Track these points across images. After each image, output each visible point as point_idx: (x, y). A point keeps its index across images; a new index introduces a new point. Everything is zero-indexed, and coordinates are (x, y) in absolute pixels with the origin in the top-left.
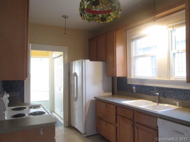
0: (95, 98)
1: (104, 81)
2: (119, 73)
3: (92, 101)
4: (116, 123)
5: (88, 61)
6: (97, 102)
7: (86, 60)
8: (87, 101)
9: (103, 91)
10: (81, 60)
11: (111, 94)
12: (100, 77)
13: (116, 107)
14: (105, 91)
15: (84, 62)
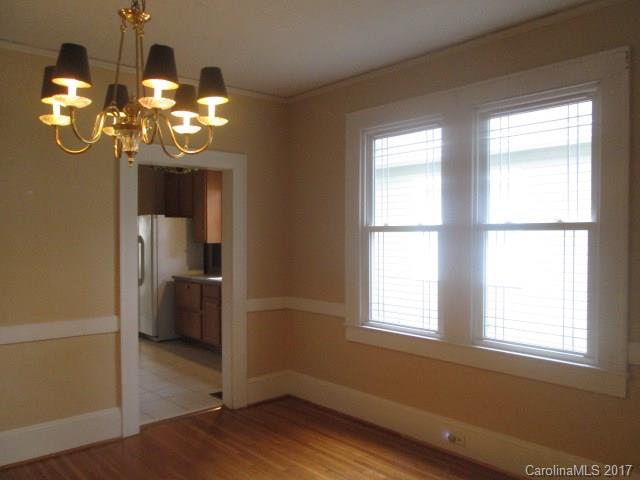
0: (174, 277)
1: (188, 251)
2: (212, 237)
3: (168, 284)
4: (201, 308)
5: (161, 217)
6: (177, 285)
7: (159, 216)
8: (160, 282)
9: (187, 268)
10: (150, 216)
11: (202, 272)
12: (183, 243)
13: (201, 286)
14: (191, 268)
15: (155, 220)
